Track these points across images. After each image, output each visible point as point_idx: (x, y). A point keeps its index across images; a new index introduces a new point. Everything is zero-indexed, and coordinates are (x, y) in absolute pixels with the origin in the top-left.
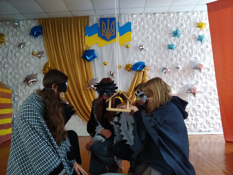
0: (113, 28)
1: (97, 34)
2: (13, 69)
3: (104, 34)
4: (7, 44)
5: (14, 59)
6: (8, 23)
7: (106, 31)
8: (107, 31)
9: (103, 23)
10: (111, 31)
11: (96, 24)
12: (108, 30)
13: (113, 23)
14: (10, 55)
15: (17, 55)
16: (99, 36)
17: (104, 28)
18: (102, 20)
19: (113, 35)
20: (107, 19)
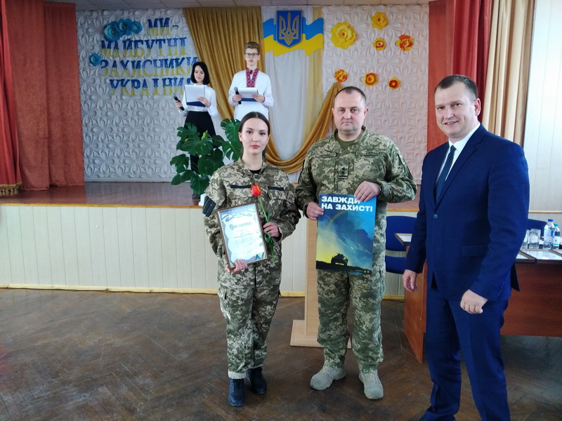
0: (295, 28)
1: (272, 36)
3: (283, 36)
6: (136, 13)
7: (285, 31)
8: (287, 32)
9: (282, 18)
10: (293, 32)
11: (272, 20)
12: (289, 30)
13: (297, 19)
16: (275, 39)
17: (282, 28)
18: (279, 13)
19: (297, 38)
20: (288, 12)
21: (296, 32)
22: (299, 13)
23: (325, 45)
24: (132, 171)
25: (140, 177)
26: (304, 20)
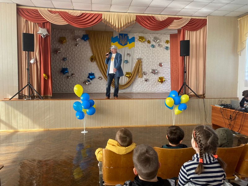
0: (125, 39)
1: (117, 42)
2: (72, 57)
4: (67, 43)
5: (72, 52)
7: (122, 41)
9: (121, 36)
11: (117, 36)
13: (126, 37)
14: (69, 49)
15: (74, 50)
17: (121, 39)
18: (120, 34)
19: (126, 43)
20: (123, 34)
21: (126, 41)
22: (127, 35)
23: (135, 46)
24: (63, 89)
25: (67, 91)
26: (128, 37)
